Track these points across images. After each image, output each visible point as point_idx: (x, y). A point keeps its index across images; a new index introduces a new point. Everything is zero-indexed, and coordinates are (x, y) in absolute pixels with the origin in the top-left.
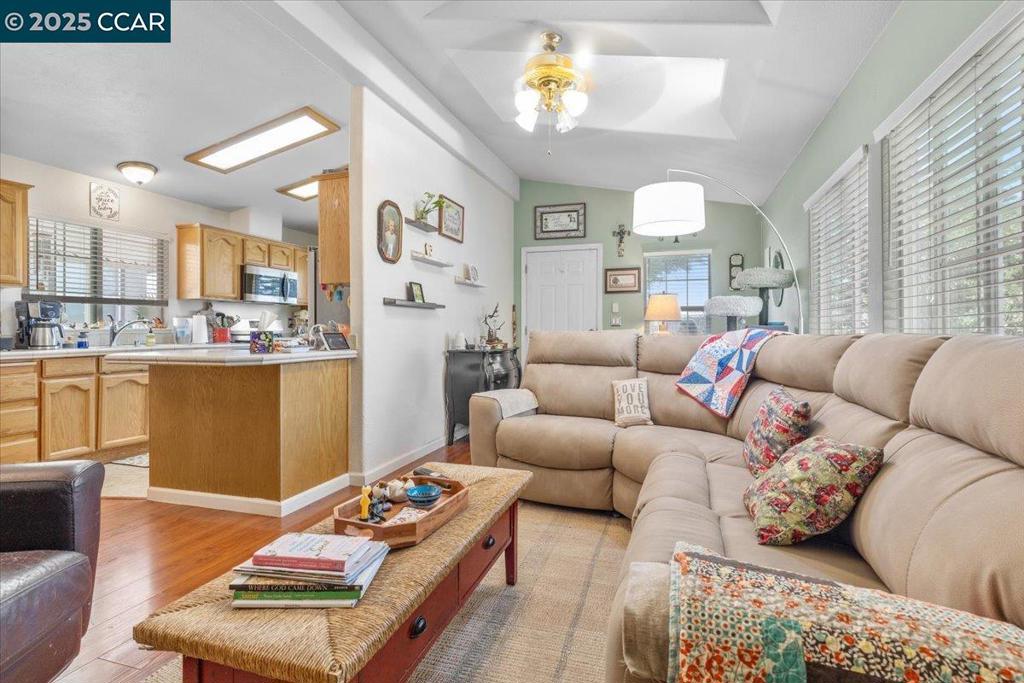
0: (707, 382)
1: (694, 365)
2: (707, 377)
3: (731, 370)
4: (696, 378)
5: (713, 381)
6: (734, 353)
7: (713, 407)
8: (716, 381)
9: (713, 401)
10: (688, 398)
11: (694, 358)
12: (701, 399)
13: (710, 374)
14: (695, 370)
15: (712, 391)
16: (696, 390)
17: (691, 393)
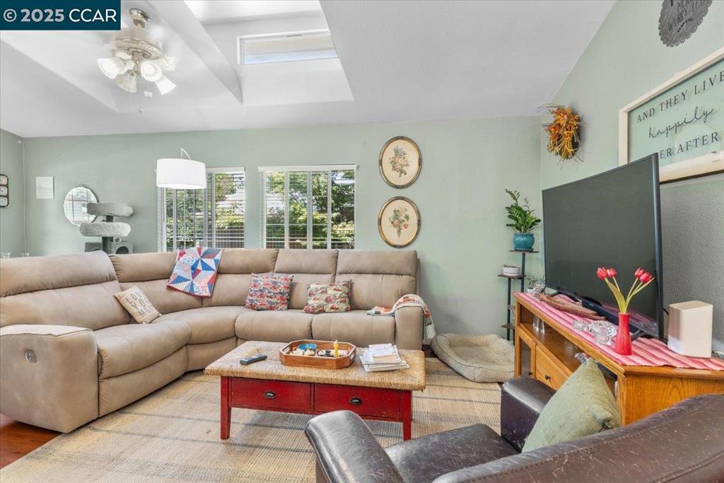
0: (189, 280)
1: (177, 271)
2: (186, 277)
3: (199, 271)
4: (180, 279)
5: (191, 278)
6: (198, 261)
7: (196, 293)
8: (193, 278)
9: (195, 290)
10: (179, 293)
11: (176, 267)
12: (188, 291)
13: (188, 275)
14: (179, 274)
15: (192, 285)
16: (182, 286)
17: (180, 289)
